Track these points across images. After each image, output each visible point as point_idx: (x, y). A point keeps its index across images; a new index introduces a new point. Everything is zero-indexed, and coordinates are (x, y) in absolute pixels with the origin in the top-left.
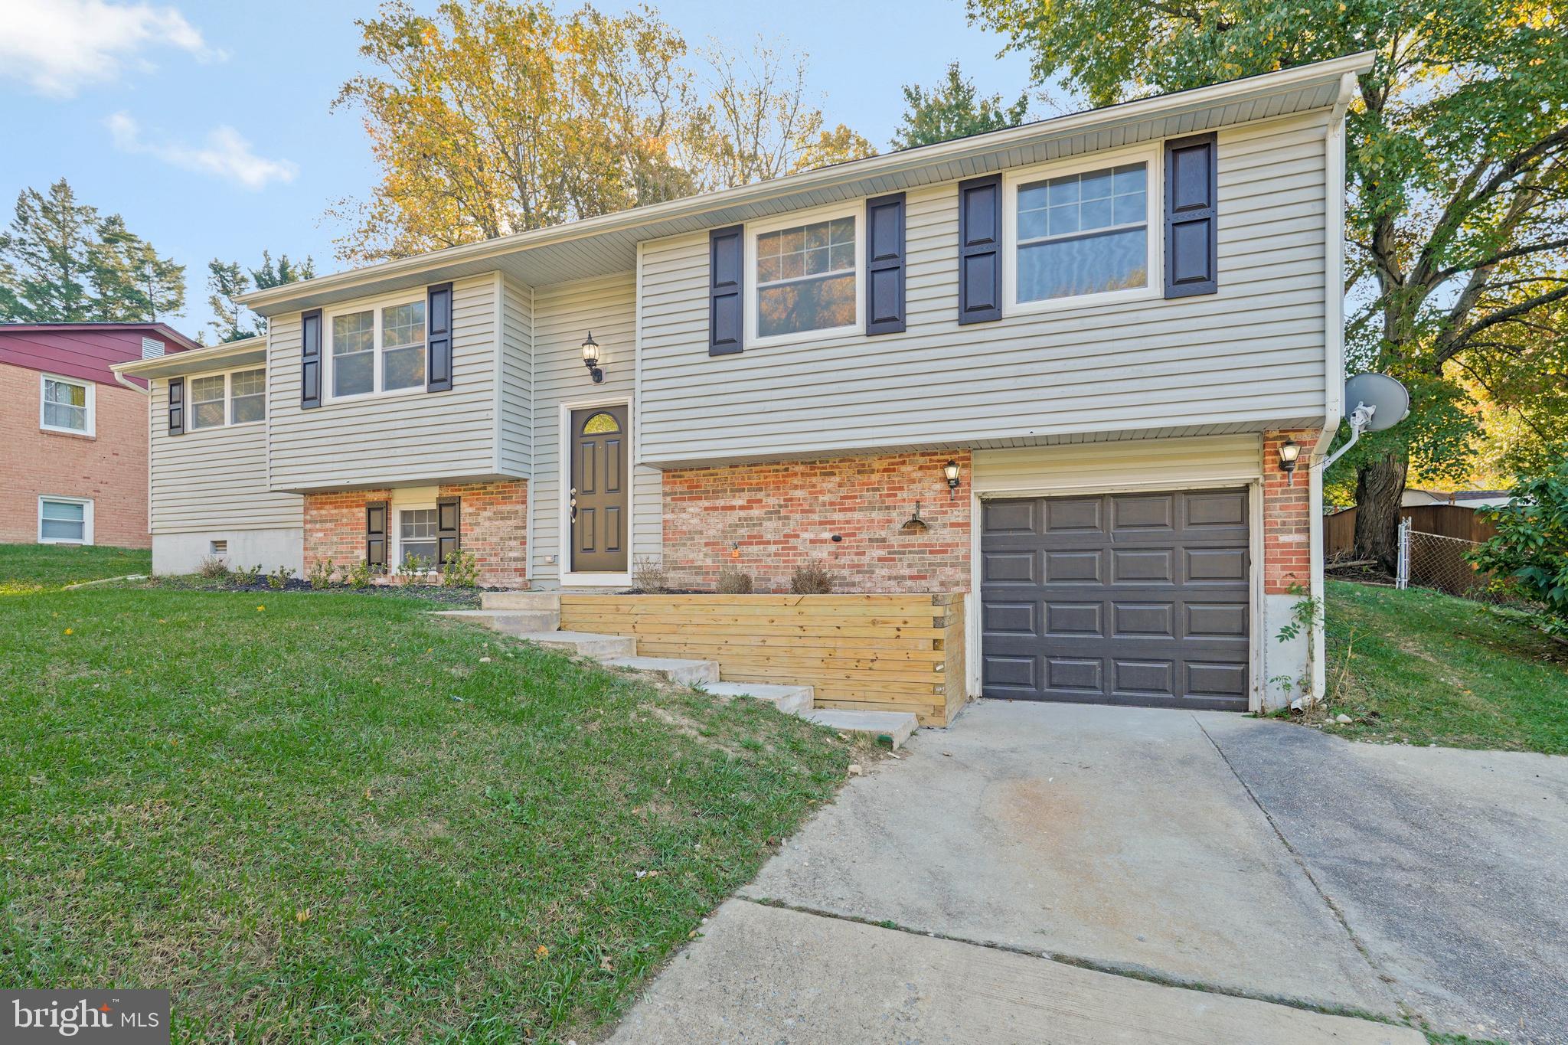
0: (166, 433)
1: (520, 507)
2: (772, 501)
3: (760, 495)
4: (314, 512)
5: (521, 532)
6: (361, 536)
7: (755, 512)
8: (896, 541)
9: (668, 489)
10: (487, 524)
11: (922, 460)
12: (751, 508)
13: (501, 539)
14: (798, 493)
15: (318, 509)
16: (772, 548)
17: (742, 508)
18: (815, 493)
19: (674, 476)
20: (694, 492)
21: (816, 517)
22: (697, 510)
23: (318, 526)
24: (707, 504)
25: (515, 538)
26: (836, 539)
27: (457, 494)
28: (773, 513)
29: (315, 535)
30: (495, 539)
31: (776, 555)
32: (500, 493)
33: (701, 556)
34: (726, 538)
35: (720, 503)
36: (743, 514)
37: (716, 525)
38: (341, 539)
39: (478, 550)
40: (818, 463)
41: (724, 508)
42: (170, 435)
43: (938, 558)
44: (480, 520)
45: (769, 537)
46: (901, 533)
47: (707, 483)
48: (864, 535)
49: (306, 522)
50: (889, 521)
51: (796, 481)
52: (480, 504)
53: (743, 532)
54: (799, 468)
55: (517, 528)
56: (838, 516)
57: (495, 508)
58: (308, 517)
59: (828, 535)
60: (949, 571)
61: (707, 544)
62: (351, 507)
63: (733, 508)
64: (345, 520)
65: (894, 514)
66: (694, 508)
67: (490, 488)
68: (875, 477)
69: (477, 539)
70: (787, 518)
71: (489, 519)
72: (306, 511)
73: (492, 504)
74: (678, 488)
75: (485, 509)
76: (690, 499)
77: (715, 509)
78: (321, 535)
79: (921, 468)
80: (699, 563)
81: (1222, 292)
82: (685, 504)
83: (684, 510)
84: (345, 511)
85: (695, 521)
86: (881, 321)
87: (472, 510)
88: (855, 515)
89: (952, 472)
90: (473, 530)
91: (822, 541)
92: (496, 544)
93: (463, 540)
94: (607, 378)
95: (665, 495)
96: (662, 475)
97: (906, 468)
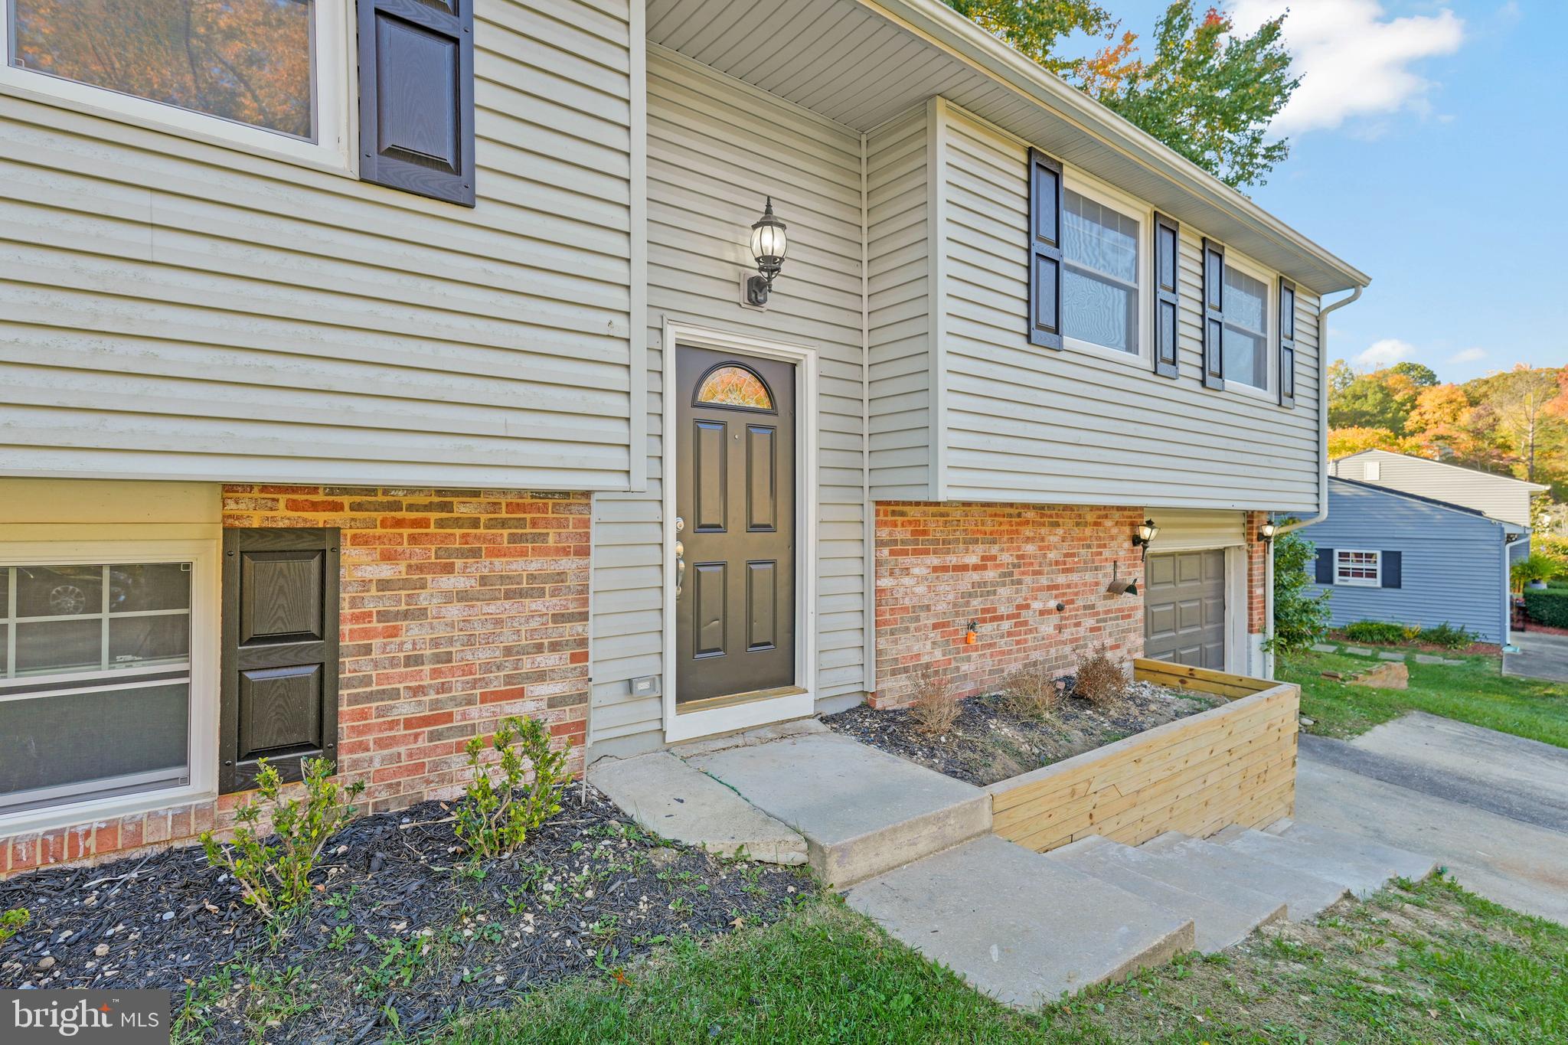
1: (568, 564)
2: (1006, 558)
3: (994, 550)
5: (570, 630)
7: (990, 575)
8: (1101, 606)
9: (883, 534)
10: (455, 611)
11: (1117, 515)
12: (984, 568)
13: (508, 651)
14: (1030, 549)
16: (1006, 625)
17: (976, 568)
18: (1044, 548)
19: (894, 513)
20: (920, 542)
21: (1044, 581)
22: (924, 571)
24: (935, 561)
25: (555, 647)
26: (1060, 608)
28: (1006, 575)
30: (483, 655)
31: (1010, 634)
32: (504, 523)
33: (929, 644)
34: (957, 614)
35: (952, 560)
36: (976, 576)
37: (945, 595)
39: (417, 691)
40: (1049, 514)
41: (955, 568)
43: (1124, 624)
44: (423, 599)
45: (1003, 610)
46: (1105, 598)
47: (935, 529)
48: (1080, 602)
50: (1097, 584)
51: (1028, 531)
52: (422, 553)
53: (976, 603)
55: (558, 618)
56: (1061, 579)
57: (484, 566)
59: (1053, 604)
61: (935, 626)
63: (964, 568)
65: (1100, 574)
66: (921, 566)
67: (463, 509)
68: (1088, 531)
69: (414, 660)
70: (1020, 582)
71: (463, 596)
73: (475, 553)
74: (902, 534)
75: (449, 569)
76: (916, 552)
77: (945, 569)
79: (1117, 523)
80: (925, 659)
81: (1295, 410)
82: (908, 560)
83: (906, 571)
85: (921, 589)
86: (1165, 361)
87: (386, 571)
88: (1074, 577)
89: (1145, 532)
90: (393, 633)
91: (1049, 612)
92: (487, 667)
93: (349, 666)
94: (772, 301)
95: (880, 543)
96: (870, 509)
97: (1108, 523)
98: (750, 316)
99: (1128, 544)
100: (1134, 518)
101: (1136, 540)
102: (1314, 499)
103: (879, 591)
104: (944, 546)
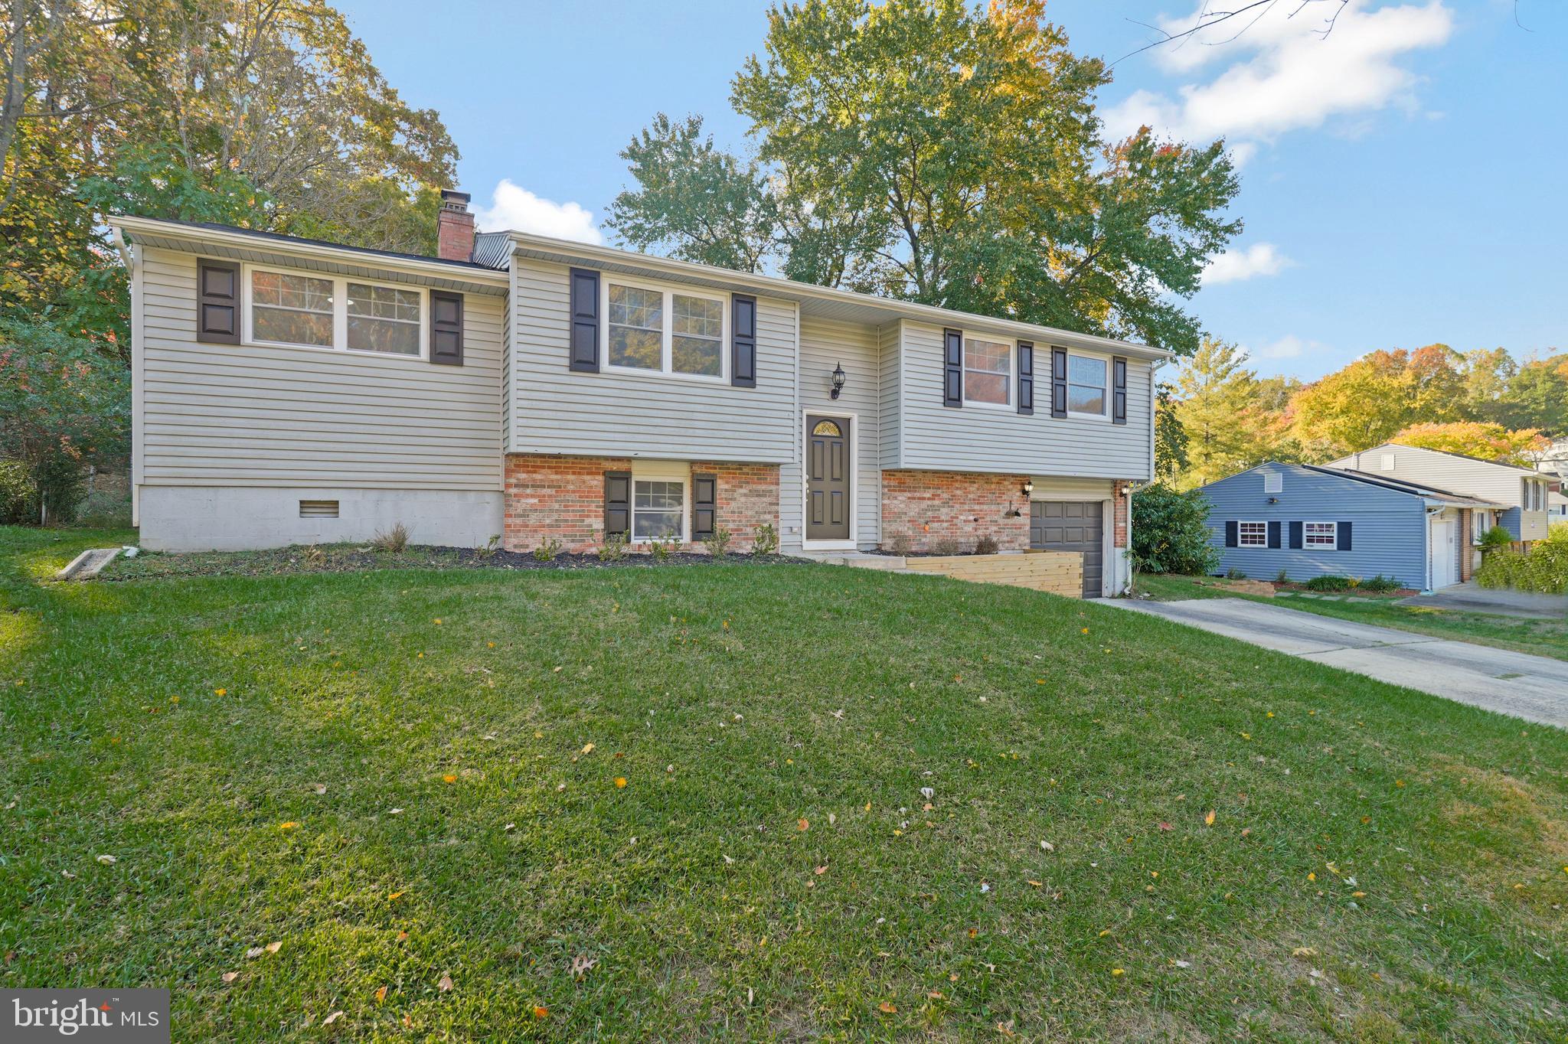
0: (193, 336)
1: (773, 487)
2: (945, 496)
3: (939, 492)
4: (523, 476)
5: (774, 508)
6: (596, 505)
7: (937, 502)
8: (1001, 521)
9: (886, 483)
10: (743, 499)
11: (1012, 479)
12: (934, 499)
14: (958, 492)
15: (528, 472)
16: (945, 525)
17: (929, 499)
18: (967, 493)
19: (890, 475)
20: (902, 487)
21: (966, 507)
22: (904, 499)
23: (529, 491)
24: (909, 495)
25: (769, 513)
26: (976, 520)
27: (712, 471)
28: (945, 503)
29: (523, 500)
30: (750, 513)
31: (947, 529)
33: (906, 528)
34: (920, 517)
35: (917, 495)
36: (929, 503)
37: (914, 509)
38: (565, 506)
39: (734, 521)
40: (969, 477)
41: (919, 498)
42: (200, 340)
43: (1017, 532)
44: (735, 495)
45: (943, 518)
46: (1004, 518)
47: (909, 481)
48: (988, 519)
49: (508, 486)
50: (999, 511)
51: (957, 485)
52: (735, 482)
53: (929, 513)
54: (959, 478)
55: (771, 504)
56: (977, 507)
57: (751, 487)
58: (513, 481)
59: (972, 518)
60: (1022, 538)
61: (909, 521)
62: (579, 473)
63: (924, 499)
64: (571, 487)
65: (1001, 507)
66: (902, 497)
67: (745, 470)
68: (993, 486)
69: (733, 512)
70: (953, 507)
71: (745, 495)
72: (508, 472)
73: (748, 483)
74: (892, 483)
75: (742, 487)
76: (900, 491)
77: (914, 498)
78: (535, 501)
79: (1012, 483)
80: (904, 534)
81: (1128, 425)
82: (897, 494)
83: (895, 498)
84: (570, 477)
85: (902, 506)
86: (1026, 407)
87: (726, 487)
88: (985, 507)
89: (1028, 488)
90: (728, 504)
91: (970, 521)
92: (751, 517)
93: (719, 512)
94: (840, 397)
95: (884, 486)
96: (880, 473)
97: (1006, 483)
98: (833, 403)
99: (1019, 494)
100: (1023, 480)
101: (1025, 492)
102: (1146, 473)
103: (883, 505)
104: (915, 489)
